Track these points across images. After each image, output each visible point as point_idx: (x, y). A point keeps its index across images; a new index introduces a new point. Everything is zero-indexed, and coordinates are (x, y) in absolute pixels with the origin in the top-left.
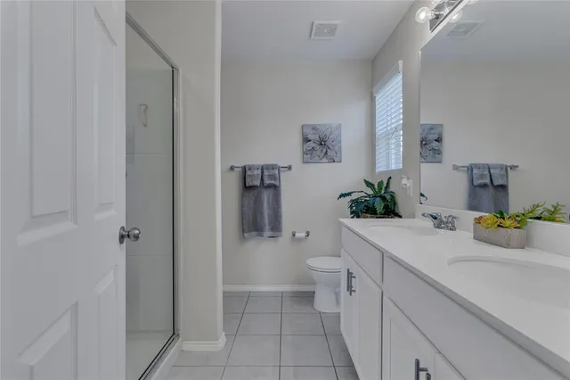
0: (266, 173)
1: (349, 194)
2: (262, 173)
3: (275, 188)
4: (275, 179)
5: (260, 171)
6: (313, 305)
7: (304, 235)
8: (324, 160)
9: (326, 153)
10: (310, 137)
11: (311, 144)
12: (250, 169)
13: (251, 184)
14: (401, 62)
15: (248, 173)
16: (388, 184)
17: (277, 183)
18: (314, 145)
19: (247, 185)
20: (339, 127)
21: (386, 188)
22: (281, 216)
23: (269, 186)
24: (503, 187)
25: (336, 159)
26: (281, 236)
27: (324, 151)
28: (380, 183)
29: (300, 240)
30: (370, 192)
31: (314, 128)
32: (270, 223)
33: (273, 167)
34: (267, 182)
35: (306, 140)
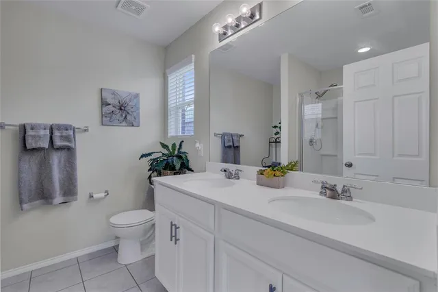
0: (57, 133)
1: (149, 154)
2: (52, 133)
3: (70, 151)
4: (69, 141)
5: (48, 132)
6: (117, 261)
7: (103, 195)
8: (124, 124)
9: (126, 118)
10: (109, 101)
11: (111, 108)
12: (32, 129)
13: (34, 146)
14: (193, 56)
15: (30, 133)
16: (180, 145)
17: (72, 145)
18: (114, 109)
19: (28, 147)
20: (137, 96)
21: (179, 149)
22: (76, 179)
23: (60, 149)
24: (238, 147)
25: (134, 123)
26: (76, 200)
27: (124, 115)
28: (174, 145)
29: (99, 200)
30: (166, 152)
31: (114, 93)
32: (61, 188)
33: (67, 128)
34: (58, 143)
35: (104, 103)
